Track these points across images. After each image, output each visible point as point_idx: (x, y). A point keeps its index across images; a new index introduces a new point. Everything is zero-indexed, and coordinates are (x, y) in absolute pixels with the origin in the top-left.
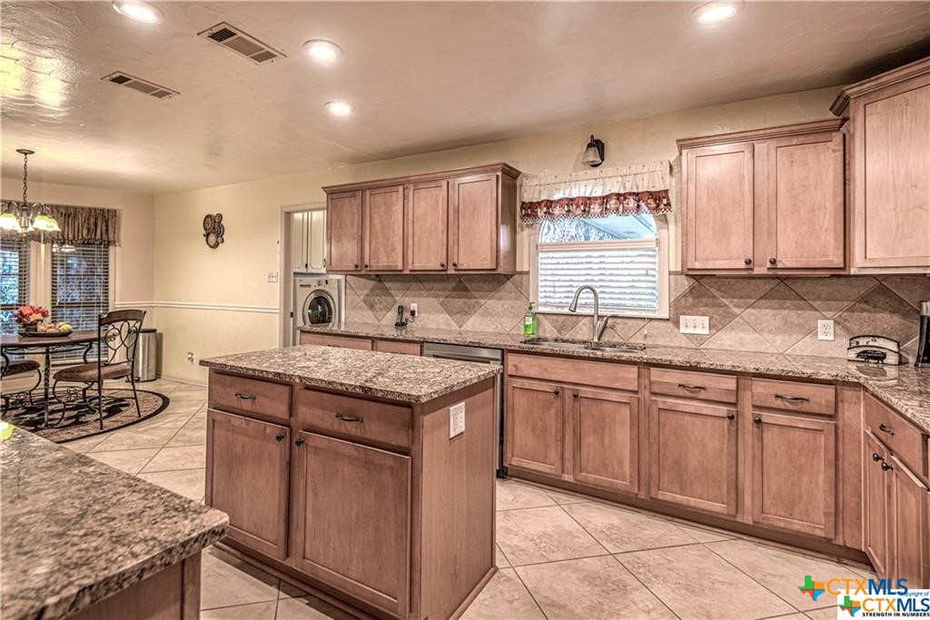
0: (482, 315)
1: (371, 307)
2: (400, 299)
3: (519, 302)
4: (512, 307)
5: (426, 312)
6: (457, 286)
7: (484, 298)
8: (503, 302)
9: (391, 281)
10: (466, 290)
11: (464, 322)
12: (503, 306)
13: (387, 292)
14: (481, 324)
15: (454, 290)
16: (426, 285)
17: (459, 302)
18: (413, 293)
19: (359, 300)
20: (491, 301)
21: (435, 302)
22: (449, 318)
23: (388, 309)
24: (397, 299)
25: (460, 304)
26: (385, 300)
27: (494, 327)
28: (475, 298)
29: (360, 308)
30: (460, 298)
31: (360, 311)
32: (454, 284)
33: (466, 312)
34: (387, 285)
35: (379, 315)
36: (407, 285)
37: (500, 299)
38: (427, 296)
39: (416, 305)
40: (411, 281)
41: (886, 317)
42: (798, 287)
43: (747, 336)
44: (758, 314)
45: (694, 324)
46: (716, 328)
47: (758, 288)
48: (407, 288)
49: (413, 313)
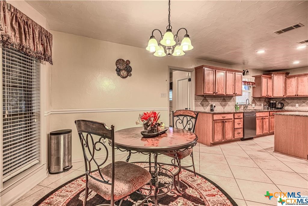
0: (228, 106)
1: (203, 105)
4: (233, 104)
5: (217, 106)
9: (208, 97)
10: (225, 100)
11: (225, 108)
12: (231, 104)
13: (207, 101)
14: (228, 108)
15: (223, 100)
16: (217, 99)
17: (224, 103)
18: (214, 101)
19: (199, 103)
21: (219, 103)
22: (222, 107)
23: (207, 106)
24: (210, 103)
26: (207, 103)
27: (230, 108)
28: (227, 102)
29: (199, 106)
31: (199, 107)
33: (225, 105)
34: (207, 98)
35: (205, 108)
36: (212, 99)
37: (231, 102)
38: (217, 102)
39: (215, 104)
40: (213, 98)
41: (266, 103)
42: (261, 99)
43: (257, 107)
44: (258, 103)
45: (254, 105)
46: (255, 106)
47: (258, 99)
48: (212, 100)
49: (215, 106)
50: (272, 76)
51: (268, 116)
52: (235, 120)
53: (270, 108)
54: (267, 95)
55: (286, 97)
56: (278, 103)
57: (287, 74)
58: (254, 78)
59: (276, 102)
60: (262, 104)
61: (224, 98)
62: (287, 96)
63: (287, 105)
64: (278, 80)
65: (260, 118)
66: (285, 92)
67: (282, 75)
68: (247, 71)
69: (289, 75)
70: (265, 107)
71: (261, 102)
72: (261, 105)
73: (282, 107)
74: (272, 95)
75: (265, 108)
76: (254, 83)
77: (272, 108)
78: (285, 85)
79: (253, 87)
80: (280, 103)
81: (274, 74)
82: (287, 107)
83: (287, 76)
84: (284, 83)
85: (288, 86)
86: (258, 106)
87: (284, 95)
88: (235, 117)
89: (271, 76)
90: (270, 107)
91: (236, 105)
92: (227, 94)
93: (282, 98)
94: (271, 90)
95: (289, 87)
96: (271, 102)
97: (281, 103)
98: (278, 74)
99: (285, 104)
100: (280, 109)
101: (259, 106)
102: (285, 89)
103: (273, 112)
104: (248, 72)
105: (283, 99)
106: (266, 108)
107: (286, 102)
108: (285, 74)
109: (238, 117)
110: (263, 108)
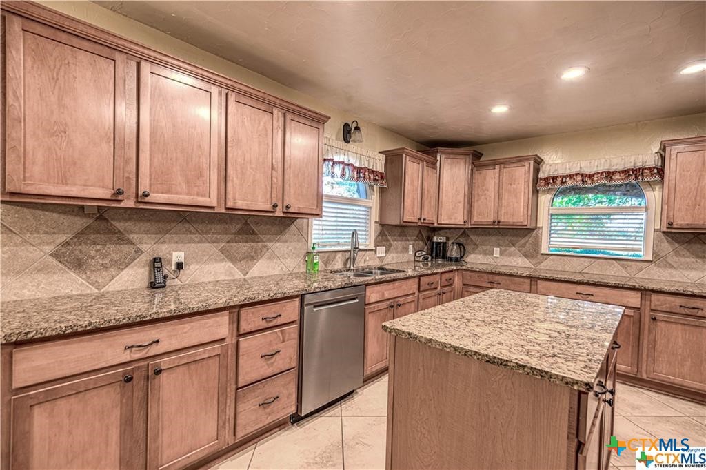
0: (269, 259)
2: (149, 247)
3: (300, 244)
4: (296, 248)
5: (198, 263)
6: (242, 228)
7: (272, 241)
8: (288, 244)
9: (129, 220)
10: (253, 233)
11: (250, 268)
12: (288, 248)
13: (118, 238)
14: (268, 267)
15: (239, 233)
16: (200, 227)
17: (244, 247)
18: (175, 237)
19: (42, 252)
20: (278, 244)
21: (211, 248)
22: (232, 265)
23: (122, 264)
24: (144, 247)
25: (246, 248)
26: (116, 251)
27: (280, 268)
28: (263, 241)
29: (40, 269)
30: (247, 242)
31: (40, 276)
32: (239, 226)
33: (251, 257)
34: (119, 225)
35: (100, 277)
36: (165, 226)
37: (286, 241)
38: (199, 242)
39: (182, 254)
41: (421, 242)
42: (406, 231)
43: (394, 255)
44: (397, 244)
45: (381, 251)
46: (386, 252)
47: (398, 231)
48: (167, 232)
49: (180, 266)
50: (438, 158)
51: (414, 294)
52: (245, 343)
53: (432, 258)
54: (420, 219)
55: (470, 226)
56: (453, 243)
57: (477, 156)
58: (383, 158)
59: (448, 239)
60: (411, 247)
61: (246, 223)
62: (472, 223)
63: (473, 251)
64: (453, 172)
65: (385, 304)
66: (468, 212)
67: (462, 157)
68: (355, 125)
69: (481, 159)
70: (417, 254)
71: (408, 240)
72: (407, 250)
73: (462, 257)
74: (435, 221)
75: (418, 259)
76: (381, 174)
77: (437, 257)
78: (469, 188)
79: (382, 190)
80: (457, 243)
81: (442, 153)
82: (472, 256)
83: (477, 162)
84: (466, 182)
85: (476, 192)
86: (397, 252)
87: (466, 219)
88: (245, 327)
89: (436, 157)
90: (431, 255)
91: (309, 253)
92: (229, 205)
93: (463, 228)
94: (434, 203)
95: (478, 195)
96: (435, 239)
97: (460, 244)
98: (452, 154)
99: (468, 248)
100: (457, 260)
101: (401, 252)
102: (468, 203)
103: (431, 279)
104: (357, 128)
105: (464, 233)
106: (421, 259)
107: (472, 240)
108: (471, 156)
109: (265, 325)
110: (412, 259)
